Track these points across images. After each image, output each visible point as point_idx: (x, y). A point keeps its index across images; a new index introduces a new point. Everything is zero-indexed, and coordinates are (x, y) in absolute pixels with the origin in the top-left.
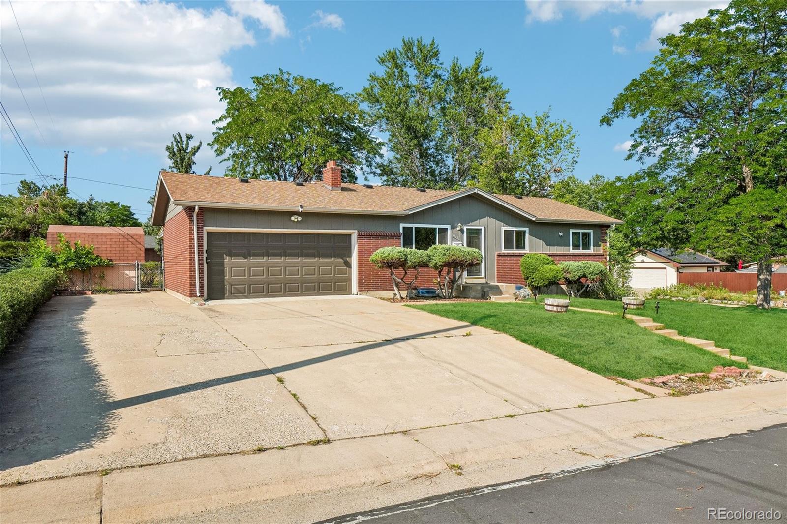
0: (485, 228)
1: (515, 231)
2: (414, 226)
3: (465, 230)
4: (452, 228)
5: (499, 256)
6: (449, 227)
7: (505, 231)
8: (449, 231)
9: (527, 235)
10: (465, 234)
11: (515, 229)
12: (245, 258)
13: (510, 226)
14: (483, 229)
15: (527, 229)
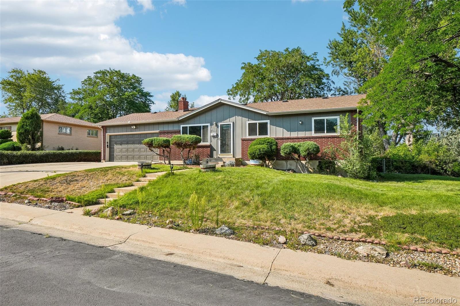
0: (233, 123)
1: (258, 123)
2: (188, 126)
3: (220, 126)
4: (211, 125)
5: (243, 140)
6: (209, 124)
7: (249, 124)
8: (209, 127)
9: (269, 125)
10: (220, 128)
11: (258, 122)
12: (121, 145)
13: (253, 120)
14: (232, 124)
15: (268, 121)
